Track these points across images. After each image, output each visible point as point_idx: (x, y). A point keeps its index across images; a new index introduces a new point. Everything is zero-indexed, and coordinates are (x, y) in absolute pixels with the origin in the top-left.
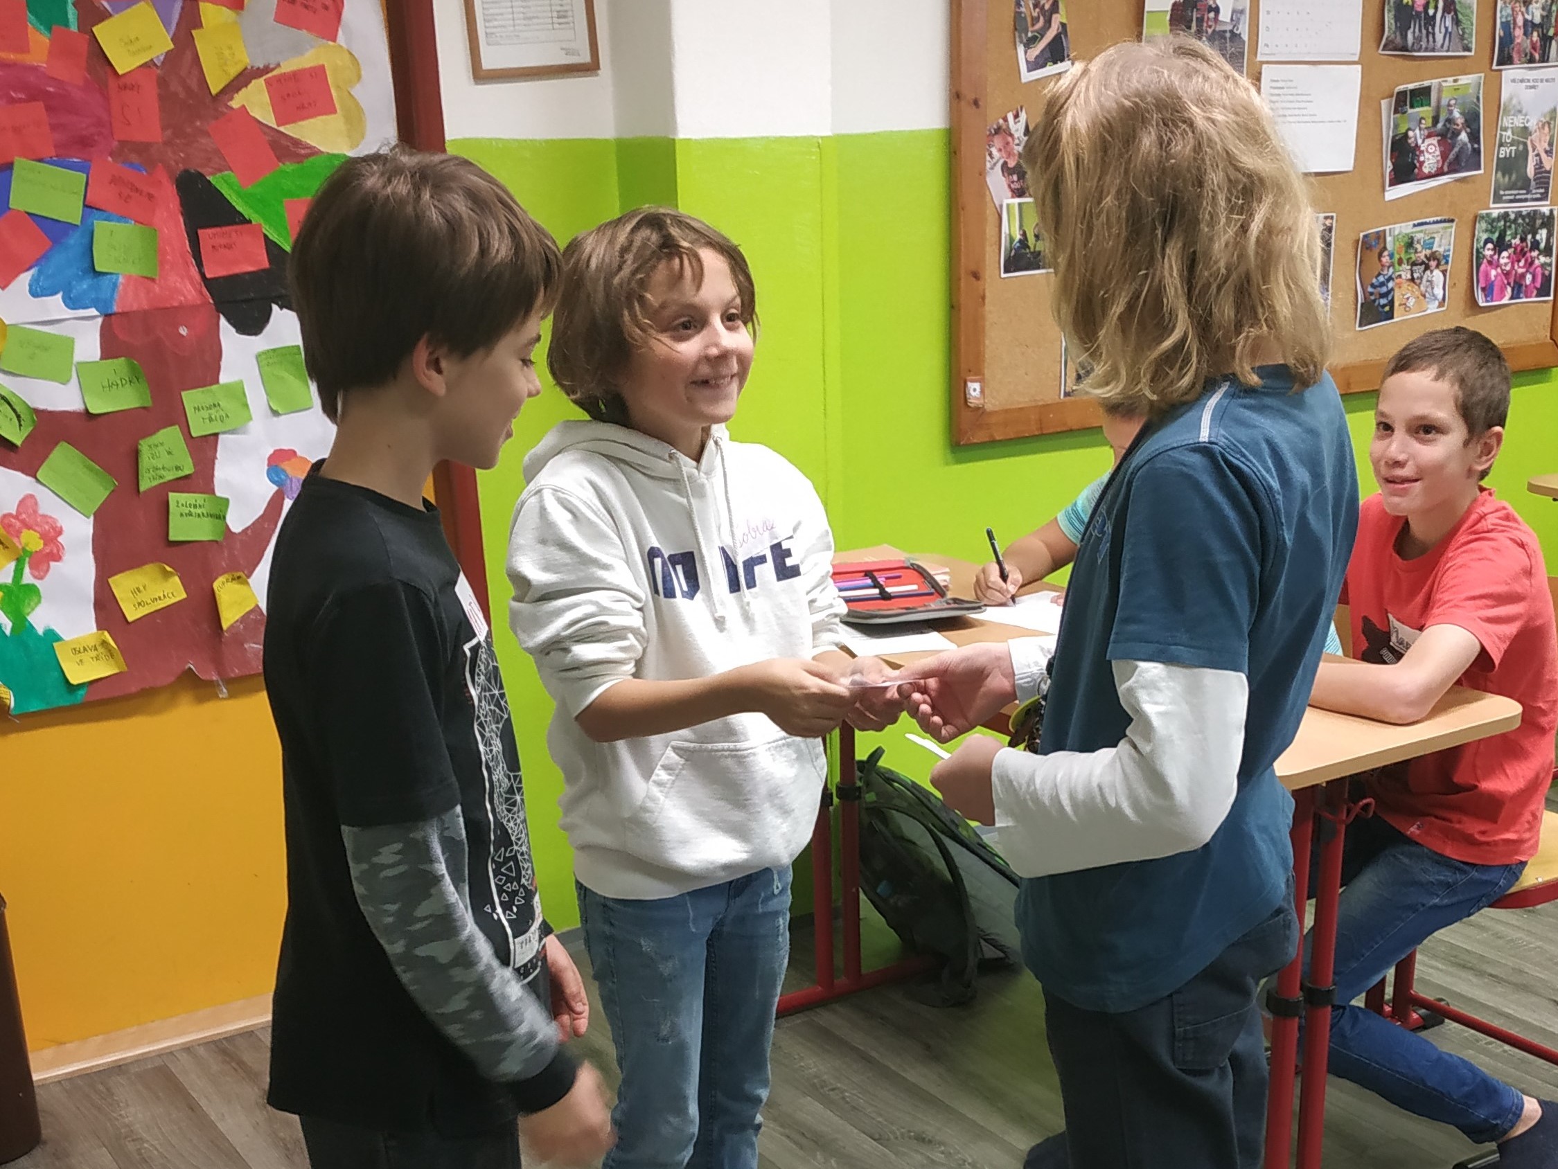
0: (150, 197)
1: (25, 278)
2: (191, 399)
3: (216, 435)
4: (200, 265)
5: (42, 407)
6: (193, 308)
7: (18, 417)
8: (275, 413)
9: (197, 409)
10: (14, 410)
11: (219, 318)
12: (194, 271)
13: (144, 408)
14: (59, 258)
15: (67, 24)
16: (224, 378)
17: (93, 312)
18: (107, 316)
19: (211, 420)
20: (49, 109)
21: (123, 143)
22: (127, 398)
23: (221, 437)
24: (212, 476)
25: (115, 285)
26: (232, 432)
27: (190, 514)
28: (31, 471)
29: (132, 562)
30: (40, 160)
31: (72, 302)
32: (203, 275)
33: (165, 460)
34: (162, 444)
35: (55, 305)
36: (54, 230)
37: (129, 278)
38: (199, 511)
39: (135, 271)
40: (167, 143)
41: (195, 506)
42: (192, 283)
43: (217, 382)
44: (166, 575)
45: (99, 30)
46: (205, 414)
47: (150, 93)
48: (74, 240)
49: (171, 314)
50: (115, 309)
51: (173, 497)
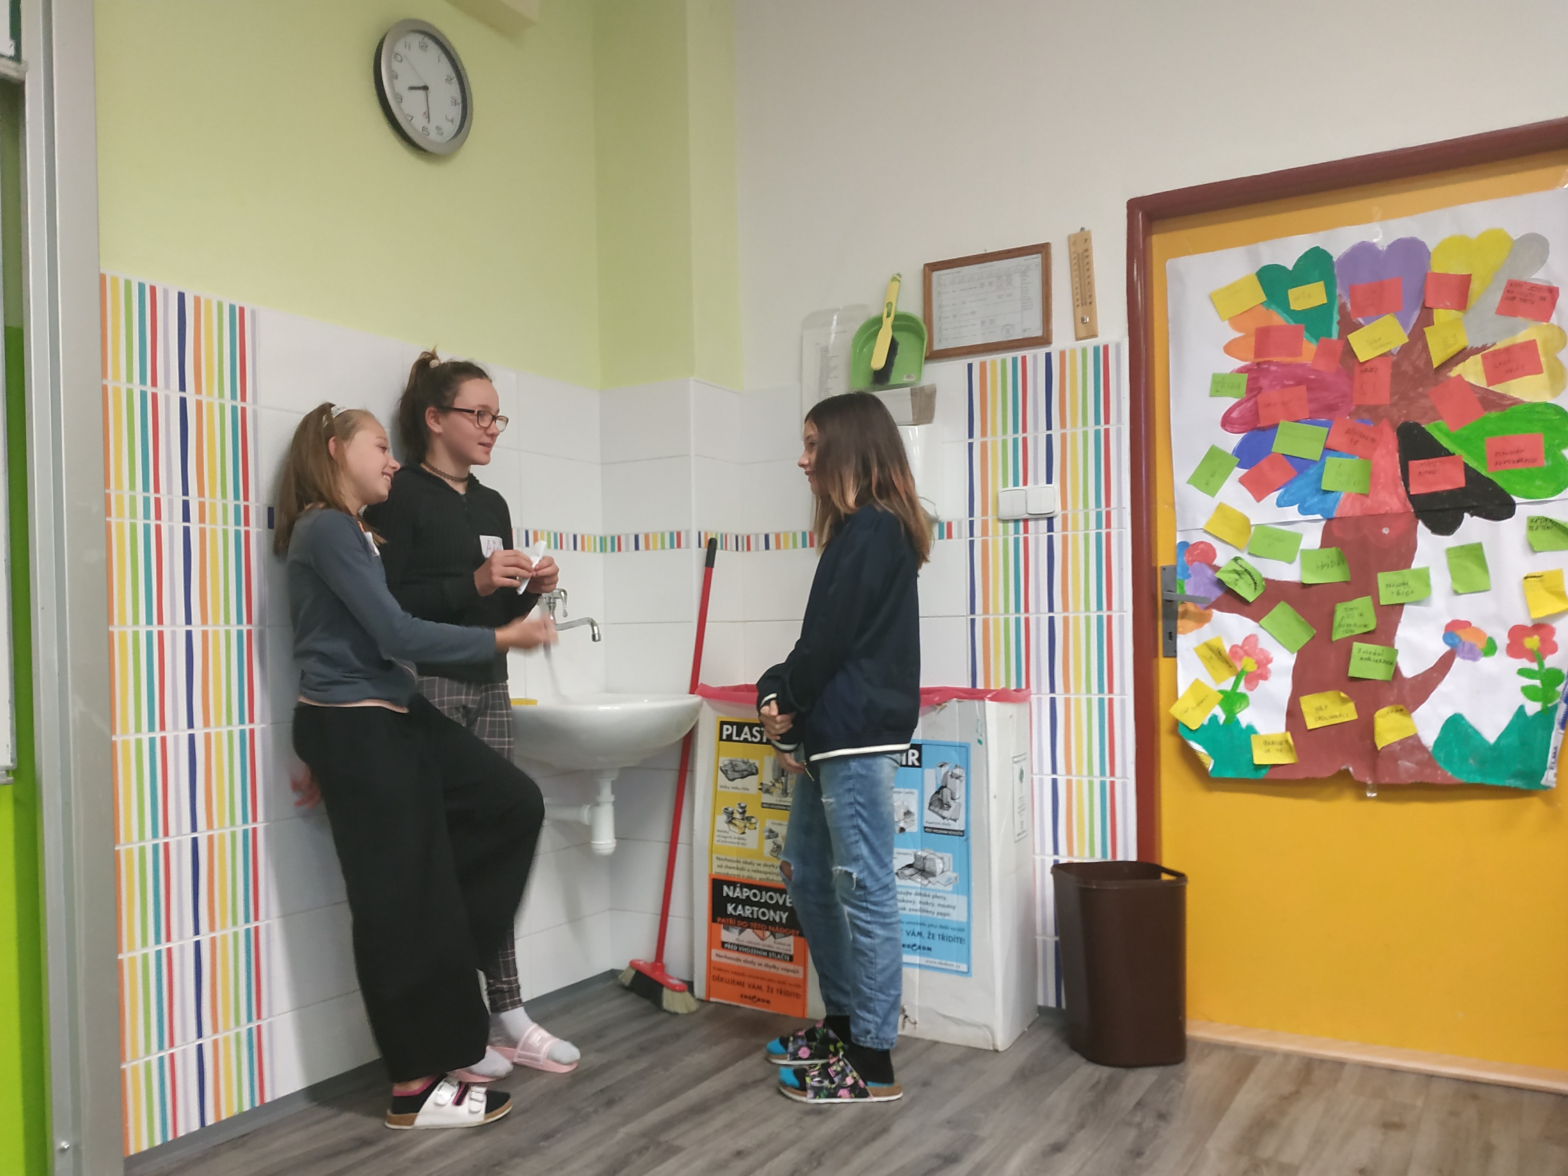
0: (1373, 440)
1: (1276, 495)
2: (1384, 579)
3: (1402, 605)
4: (1407, 485)
5: (1271, 577)
6: (1397, 515)
7: (1255, 583)
8: (1456, 593)
9: (1388, 586)
10: (1253, 579)
11: (1417, 523)
12: (1402, 490)
13: (1346, 582)
14: (1300, 483)
15: (1330, 335)
16: (1415, 565)
17: (1319, 517)
18: (1329, 520)
19: (1398, 594)
20: (1309, 389)
21: (1359, 407)
22: (1335, 575)
23: (1405, 607)
24: (1394, 634)
25: (1338, 500)
26: (1417, 603)
27: (1369, 659)
28: (1256, 618)
29: (1319, 688)
30: (1298, 421)
31: (1303, 511)
32: (1408, 492)
33: (1355, 619)
34: (1357, 608)
35: (1292, 512)
36: (1300, 465)
37: (1349, 495)
38: (1376, 658)
39: (1354, 489)
40: (1393, 405)
41: (1375, 654)
42: (1398, 497)
43: (1410, 567)
44: (1344, 701)
45: (1351, 337)
46: (1394, 589)
47: (1385, 373)
48: (1312, 471)
49: (1378, 519)
50: (1335, 515)
51: (1356, 645)
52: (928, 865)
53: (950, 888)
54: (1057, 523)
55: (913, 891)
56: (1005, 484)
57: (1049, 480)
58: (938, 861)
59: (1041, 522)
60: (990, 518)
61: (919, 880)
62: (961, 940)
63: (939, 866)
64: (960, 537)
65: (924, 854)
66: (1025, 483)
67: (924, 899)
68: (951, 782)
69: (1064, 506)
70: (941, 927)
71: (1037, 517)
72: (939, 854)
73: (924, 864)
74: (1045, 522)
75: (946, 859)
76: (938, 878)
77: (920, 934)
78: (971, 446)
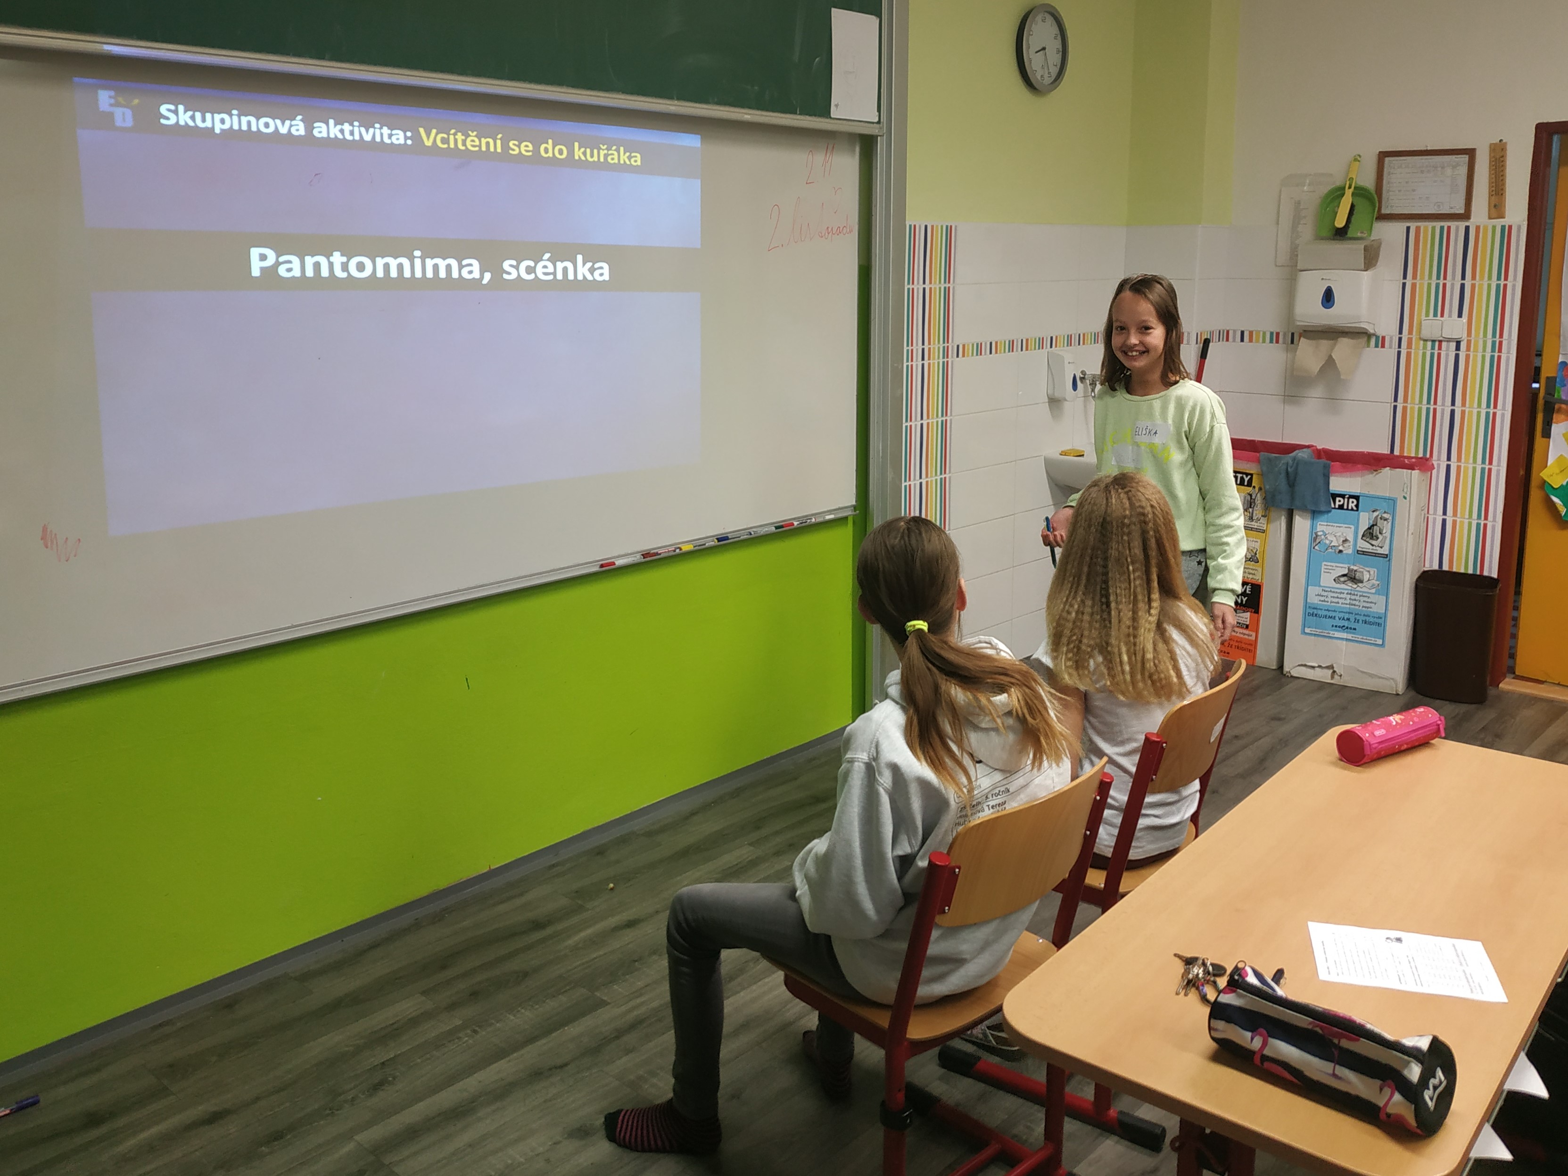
52: (1358, 575)
53: (1373, 591)
54: (1463, 346)
55: (1346, 592)
56: (1427, 315)
57: (1460, 315)
58: (1365, 573)
59: (1451, 343)
60: (1414, 336)
61: (1350, 585)
62: (1379, 624)
63: (1366, 577)
64: (1391, 347)
65: (1355, 568)
66: (1442, 316)
67: (1353, 597)
68: (1379, 522)
69: (1469, 333)
70: (1364, 615)
71: (1449, 340)
72: (1368, 569)
73: (1355, 574)
74: (1455, 344)
75: (1372, 573)
76: (1365, 584)
77: (1348, 619)
78: (1404, 285)
